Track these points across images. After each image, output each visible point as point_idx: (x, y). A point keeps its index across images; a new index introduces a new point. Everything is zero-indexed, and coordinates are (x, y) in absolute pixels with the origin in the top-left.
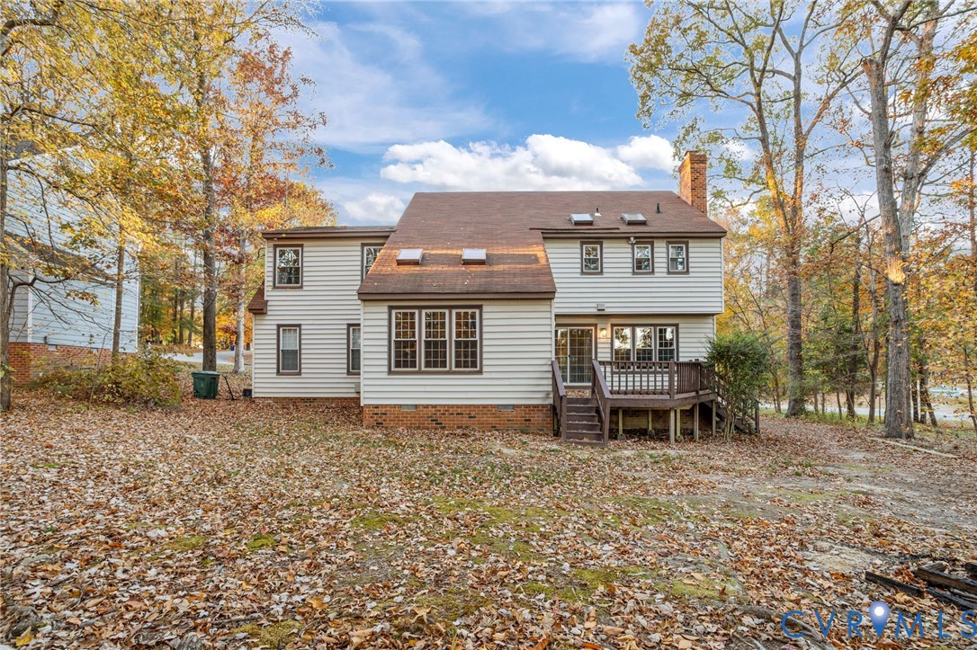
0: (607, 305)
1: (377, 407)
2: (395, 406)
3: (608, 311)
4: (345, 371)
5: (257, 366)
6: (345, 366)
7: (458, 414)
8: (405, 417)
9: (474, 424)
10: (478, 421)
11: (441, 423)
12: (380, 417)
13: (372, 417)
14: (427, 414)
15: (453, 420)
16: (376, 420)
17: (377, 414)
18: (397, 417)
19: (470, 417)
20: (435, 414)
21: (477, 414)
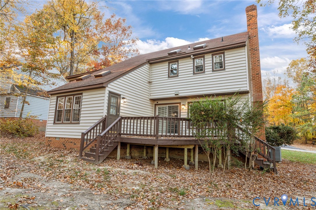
0: (180, 92)
1: (49, 138)
2: (54, 138)
3: (181, 95)
7: (71, 142)
8: (56, 143)
9: (75, 147)
10: (77, 146)
11: (65, 146)
12: (50, 142)
13: (48, 142)
14: (62, 142)
15: (69, 145)
16: (48, 144)
17: (49, 141)
18: (54, 143)
19: (74, 144)
20: (64, 142)
21: (76, 143)
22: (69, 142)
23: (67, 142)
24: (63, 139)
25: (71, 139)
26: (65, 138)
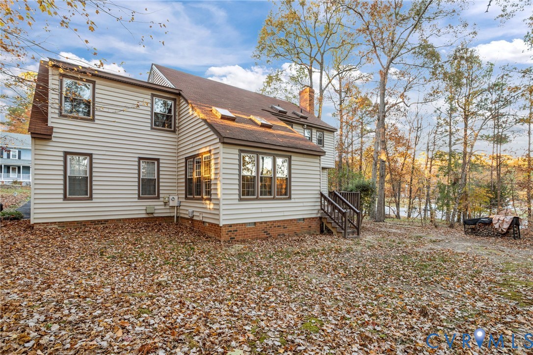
1: (230, 226)
2: (242, 224)
4: (137, 196)
5: (37, 191)
6: (137, 192)
7: (278, 226)
8: (249, 232)
9: (286, 232)
10: (288, 230)
11: (269, 234)
12: (233, 234)
13: (227, 234)
14: (262, 228)
15: (276, 231)
16: (230, 236)
17: (230, 231)
18: (244, 232)
19: (284, 228)
20: (266, 228)
21: (287, 225)
22: (275, 227)
23: (271, 227)
24: (263, 224)
25: (278, 221)
26: (266, 222)
